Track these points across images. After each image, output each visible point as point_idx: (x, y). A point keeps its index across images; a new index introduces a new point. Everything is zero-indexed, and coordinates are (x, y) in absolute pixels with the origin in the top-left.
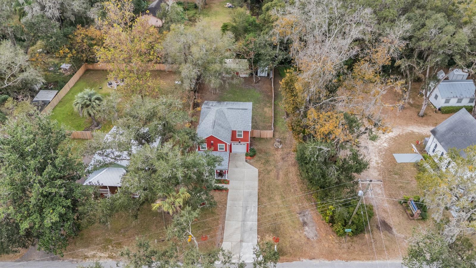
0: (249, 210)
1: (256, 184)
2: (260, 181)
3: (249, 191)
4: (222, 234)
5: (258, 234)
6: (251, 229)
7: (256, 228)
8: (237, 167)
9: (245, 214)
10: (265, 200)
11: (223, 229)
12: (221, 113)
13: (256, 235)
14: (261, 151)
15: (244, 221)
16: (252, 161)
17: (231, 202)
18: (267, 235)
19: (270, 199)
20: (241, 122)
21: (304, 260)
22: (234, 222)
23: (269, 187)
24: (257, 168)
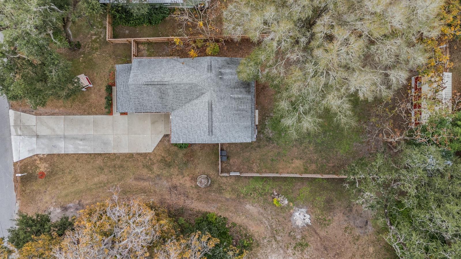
0: (81, 143)
1: (125, 150)
3: (112, 142)
4: (46, 114)
5: (48, 154)
6: (54, 146)
7: (55, 152)
8: (152, 123)
9: (75, 138)
10: (99, 162)
11: (53, 114)
13: (46, 152)
15: (65, 137)
17: (93, 120)
18: (47, 165)
19: (102, 169)
21: (18, 205)
22: (63, 126)
23: (122, 166)
24: (153, 151)
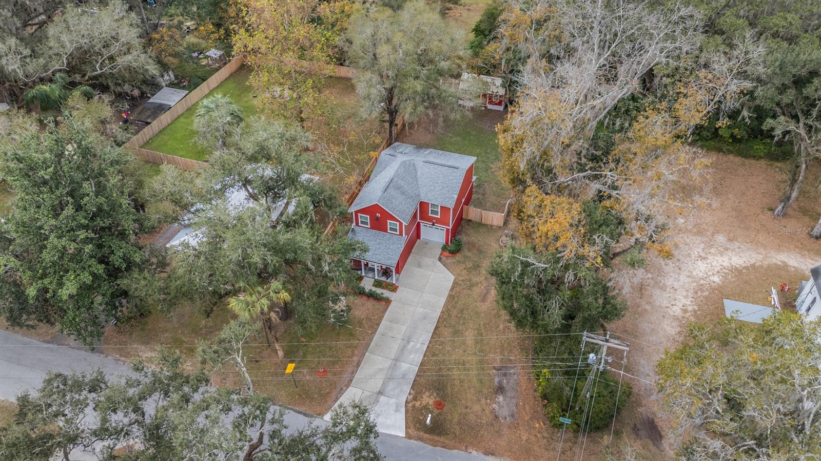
0: (412, 344)
1: (442, 301)
2: (451, 298)
3: (425, 311)
4: (353, 373)
5: (412, 388)
6: (404, 377)
7: (412, 377)
8: (419, 266)
9: (403, 350)
10: (446, 332)
11: (358, 365)
12: (409, 169)
13: (407, 389)
14: (472, 246)
15: (397, 360)
16: (449, 261)
17: (388, 323)
18: (427, 394)
19: (456, 333)
20: (441, 190)
21: (474, 453)
22: (380, 358)
23: (462, 311)
24: (454, 275)
